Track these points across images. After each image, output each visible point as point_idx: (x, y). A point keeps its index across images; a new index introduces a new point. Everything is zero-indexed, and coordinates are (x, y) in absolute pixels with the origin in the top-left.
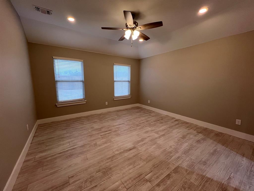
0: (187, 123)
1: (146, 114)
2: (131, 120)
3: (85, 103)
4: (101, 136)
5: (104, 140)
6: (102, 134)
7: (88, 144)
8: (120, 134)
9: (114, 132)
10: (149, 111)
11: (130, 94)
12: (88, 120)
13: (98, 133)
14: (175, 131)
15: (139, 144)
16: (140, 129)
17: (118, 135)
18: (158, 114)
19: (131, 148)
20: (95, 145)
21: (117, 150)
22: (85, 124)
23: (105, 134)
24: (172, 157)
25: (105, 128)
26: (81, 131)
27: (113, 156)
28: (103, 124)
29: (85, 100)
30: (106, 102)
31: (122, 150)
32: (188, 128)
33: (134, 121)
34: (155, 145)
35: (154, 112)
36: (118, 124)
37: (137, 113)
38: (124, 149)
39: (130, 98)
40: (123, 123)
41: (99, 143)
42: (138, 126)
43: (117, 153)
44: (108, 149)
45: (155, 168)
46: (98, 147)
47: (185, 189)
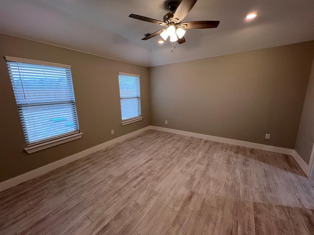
0: (218, 143)
1: (169, 139)
2: (156, 151)
3: (80, 137)
4: (134, 187)
5: (144, 194)
6: (135, 183)
7: (124, 208)
8: (159, 177)
9: (150, 174)
10: (168, 133)
11: (140, 115)
12: (93, 164)
13: (127, 184)
14: (215, 156)
15: (194, 185)
16: (178, 162)
17: (158, 179)
18: (181, 138)
19: (189, 195)
20: (137, 205)
21: (175, 205)
22: (94, 173)
23: (139, 183)
24: (239, 192)
25: (132, 172)
26: (94, 187)
27: (177, 217)
28: (122, 165)
29: (79, 133)
30: (112, 131)
31: (182, 203)
32: (224, 150)
33: (163, 152)
34: (211, 181)
35: (174, 134)
36: (145, 161)
37: (157, 140)
38: (182, 199)
39: (141, 119)
40: (150, 157)
41: (140, 201)
42: (172, 159)
43: (178, 209)
44: (160, 207)
45: (236, 215)
46: (145, 209)
47: (283, 231)
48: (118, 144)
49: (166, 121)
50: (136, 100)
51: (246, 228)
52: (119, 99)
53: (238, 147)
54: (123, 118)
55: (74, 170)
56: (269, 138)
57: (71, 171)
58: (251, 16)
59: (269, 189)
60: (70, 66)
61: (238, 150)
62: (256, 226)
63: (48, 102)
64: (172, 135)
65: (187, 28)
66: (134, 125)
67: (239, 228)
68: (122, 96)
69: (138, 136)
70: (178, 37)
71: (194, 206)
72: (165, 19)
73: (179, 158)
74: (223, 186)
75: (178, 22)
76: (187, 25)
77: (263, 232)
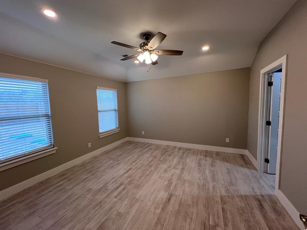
0: (190, 149)
1: (146, 149)
2: (135, 161)
3: (55, 152)
4: (116, 197)
5: (126, 202)
6: (115, 194)
7: (107, 219)
8: (139, 185)
9: (130, 183)
10: (145, 143)
11: (118, 126)
12: (69, 180)
13: (108, 195)
14: (188, 160)
15: (172, 188)
16: (156, 169)
17: (138, 187)
18: (158, 147)
19: (168, 197)
20: (119, 215)
21: (156, 208)
22: (71, 189)
23: (120, 193)
24: (209, 189)
25: (112, 184)
26: (71, 203)
27: (159, 219)
28: (100, 178)
29: (53, 147)
30: (89, 144)
31: (162, 205)
32: (195, 155)
33: (141, 162)
34: (186, 183)
35: (151, 144)
36: (124, 171)
37: (135, 150)
38: (161, 202)
39: (119, 131)
40: (129, 168)
41: (122, 210)
42: (150, 166)
43: (158, 211)
44: (142, 212)
45: (208, 208)
46: (127, 216)
47: (243, 215)
48: (95, 157)
49: (143, 132)
50: (113, 112)
51: (216, 217)
52: (96, 112)
53: (206, 152)
54: (101, 131)
55: (47, 189)
56: (229, 142)
57: (43, 191)
58: (206, 48)
59: (232, 184)
60: (48, 80)
61: (207, 154)
62: (223, 214)
63: (20, 117)
64: (149, 145)
65: (159, 54)
66: (111, 137)
67: (211, 219)
68: (99, 108)
69: (116, 148)
70: (152, 61)
71: (173, 206)
72: (141, 46)
73: (157, 165)
74: (196, 186)
75: (152, 49)
76: (158, 52)
77: (229, 219)
